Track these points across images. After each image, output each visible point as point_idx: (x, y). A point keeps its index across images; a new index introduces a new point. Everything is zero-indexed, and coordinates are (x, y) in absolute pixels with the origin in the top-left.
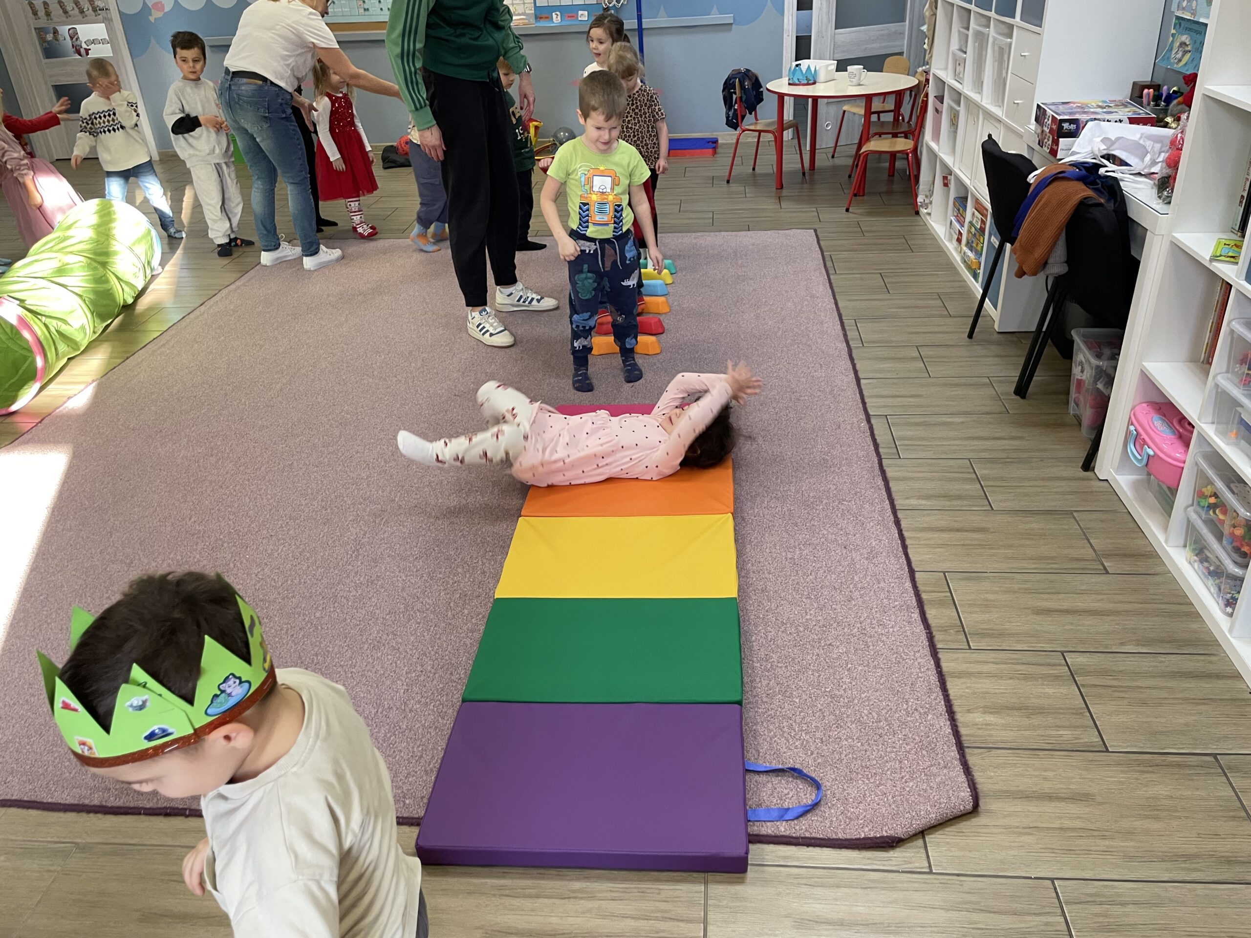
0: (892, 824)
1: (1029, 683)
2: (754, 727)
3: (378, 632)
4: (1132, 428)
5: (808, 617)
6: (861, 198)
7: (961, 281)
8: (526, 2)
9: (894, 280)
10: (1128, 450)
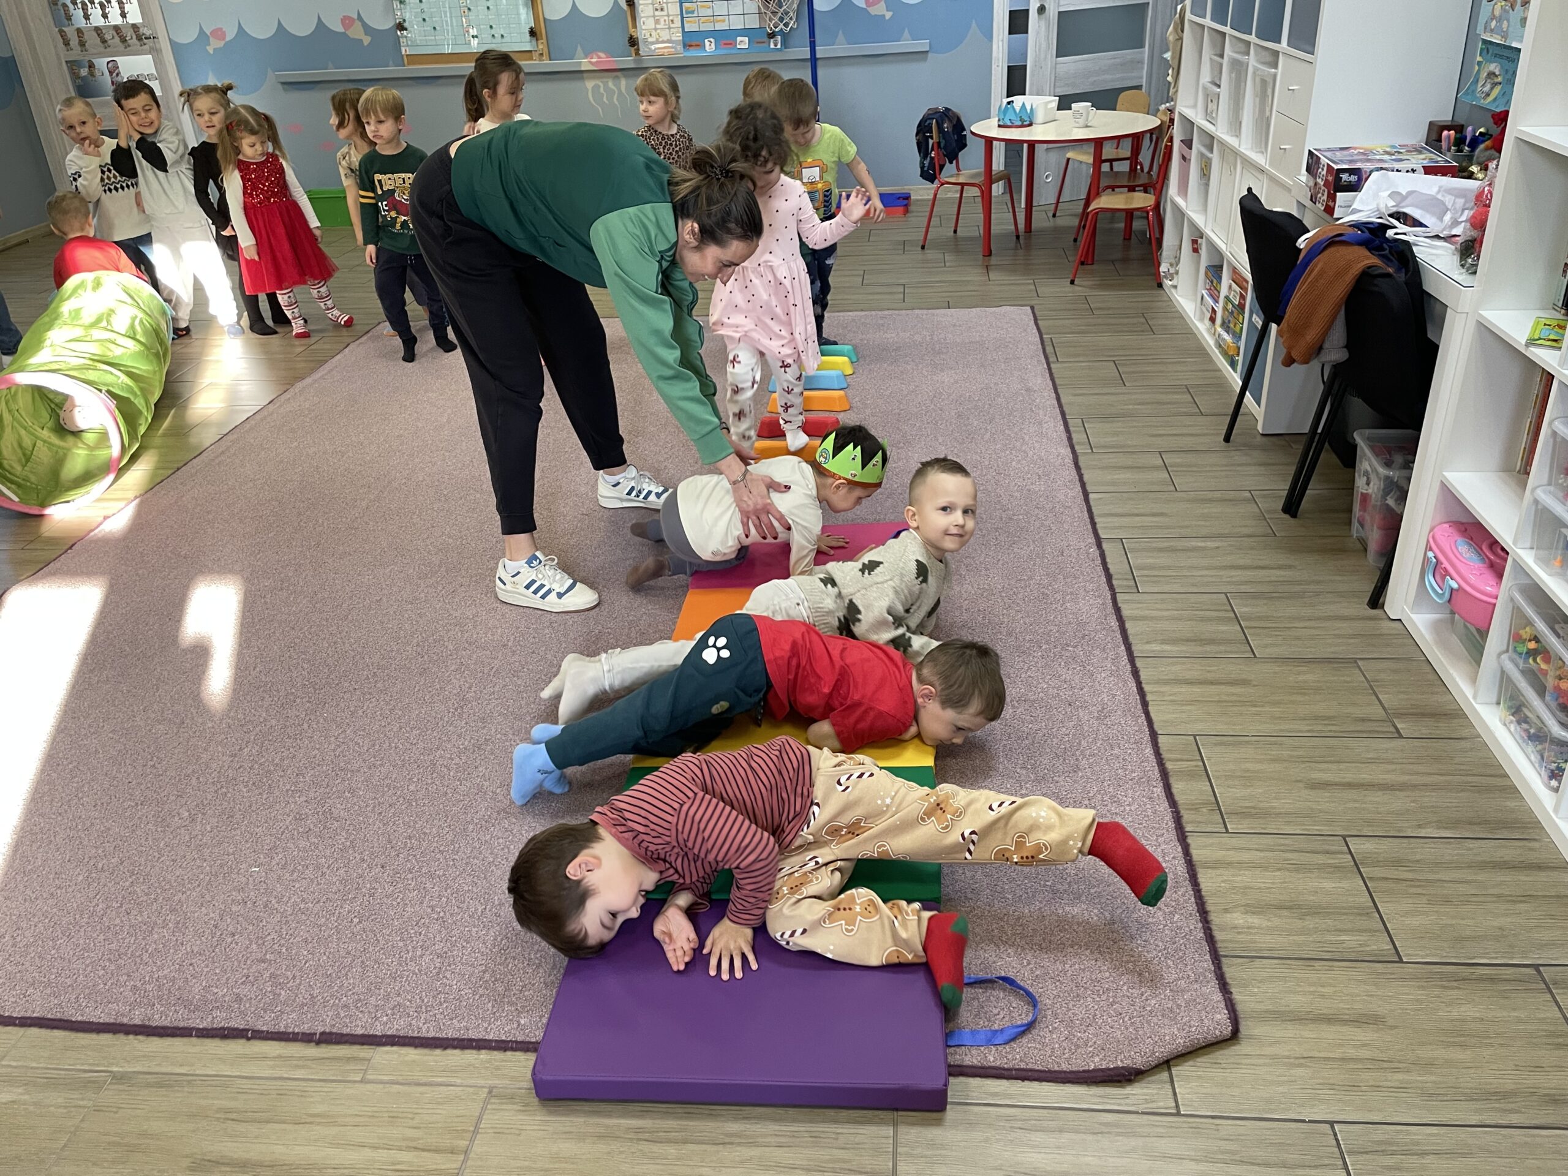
0: (1129, 1052)
1: (1301, 876)
3: (487, 809)
4: (1430, 554)
6: (1089, 267)
7: (1216, 371)
8: (672, 26)
9: (1131, 370)
10: (1426, 582)
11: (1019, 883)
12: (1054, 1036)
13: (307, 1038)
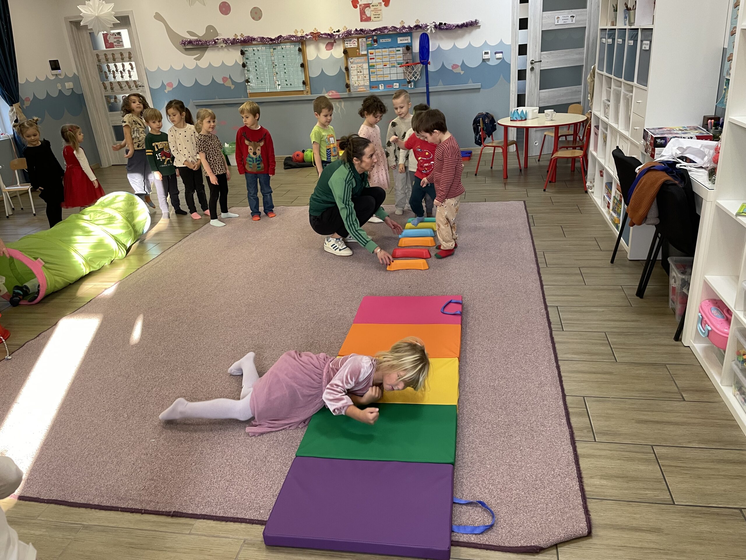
0: (537, 539)
1: (629, 463)
2: (462, 480)
4: (700, 314)
5: (499, 419)
6: (553, 184)
7: (610, 231)
8: (365, 79)
9: (569, 230)
10: (698, 328)
11: (493, 460)
12: (503, 530)
13: (168, 514)
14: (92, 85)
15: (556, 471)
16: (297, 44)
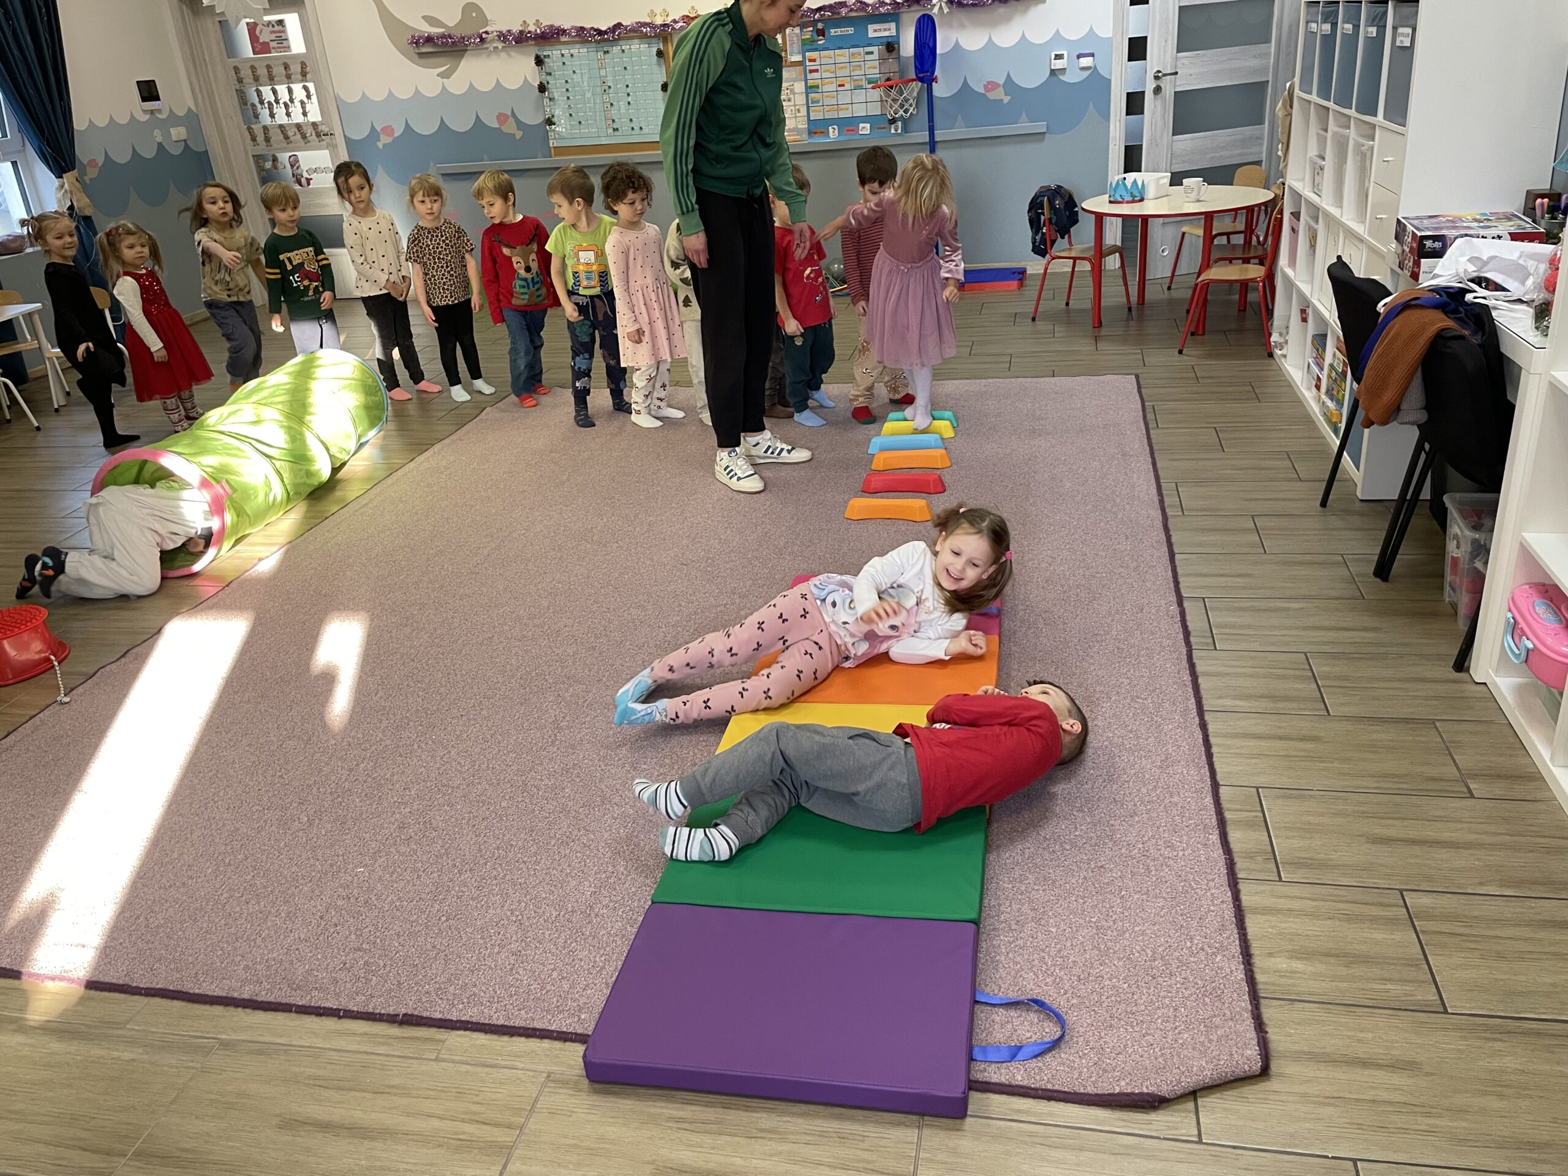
0: (1155, 1079)
1: (1352, 926)
2: (998, 958)
3: (569, 827)
4: (1509, 616)
5: (1077, 833)
6: (1200, 338)
7: (1319, 438)
8: (798, 115)
9: (1233, 436)
10: (1506, 644)
11: (1065, 917)
12: (1084, 1061)
13: (392, 1019)
14: (226, 131)
15: (1196, 941)
16: (653, 40)
